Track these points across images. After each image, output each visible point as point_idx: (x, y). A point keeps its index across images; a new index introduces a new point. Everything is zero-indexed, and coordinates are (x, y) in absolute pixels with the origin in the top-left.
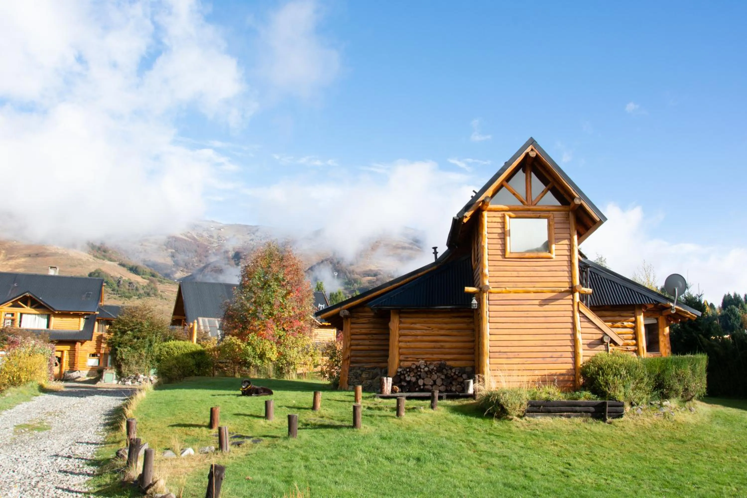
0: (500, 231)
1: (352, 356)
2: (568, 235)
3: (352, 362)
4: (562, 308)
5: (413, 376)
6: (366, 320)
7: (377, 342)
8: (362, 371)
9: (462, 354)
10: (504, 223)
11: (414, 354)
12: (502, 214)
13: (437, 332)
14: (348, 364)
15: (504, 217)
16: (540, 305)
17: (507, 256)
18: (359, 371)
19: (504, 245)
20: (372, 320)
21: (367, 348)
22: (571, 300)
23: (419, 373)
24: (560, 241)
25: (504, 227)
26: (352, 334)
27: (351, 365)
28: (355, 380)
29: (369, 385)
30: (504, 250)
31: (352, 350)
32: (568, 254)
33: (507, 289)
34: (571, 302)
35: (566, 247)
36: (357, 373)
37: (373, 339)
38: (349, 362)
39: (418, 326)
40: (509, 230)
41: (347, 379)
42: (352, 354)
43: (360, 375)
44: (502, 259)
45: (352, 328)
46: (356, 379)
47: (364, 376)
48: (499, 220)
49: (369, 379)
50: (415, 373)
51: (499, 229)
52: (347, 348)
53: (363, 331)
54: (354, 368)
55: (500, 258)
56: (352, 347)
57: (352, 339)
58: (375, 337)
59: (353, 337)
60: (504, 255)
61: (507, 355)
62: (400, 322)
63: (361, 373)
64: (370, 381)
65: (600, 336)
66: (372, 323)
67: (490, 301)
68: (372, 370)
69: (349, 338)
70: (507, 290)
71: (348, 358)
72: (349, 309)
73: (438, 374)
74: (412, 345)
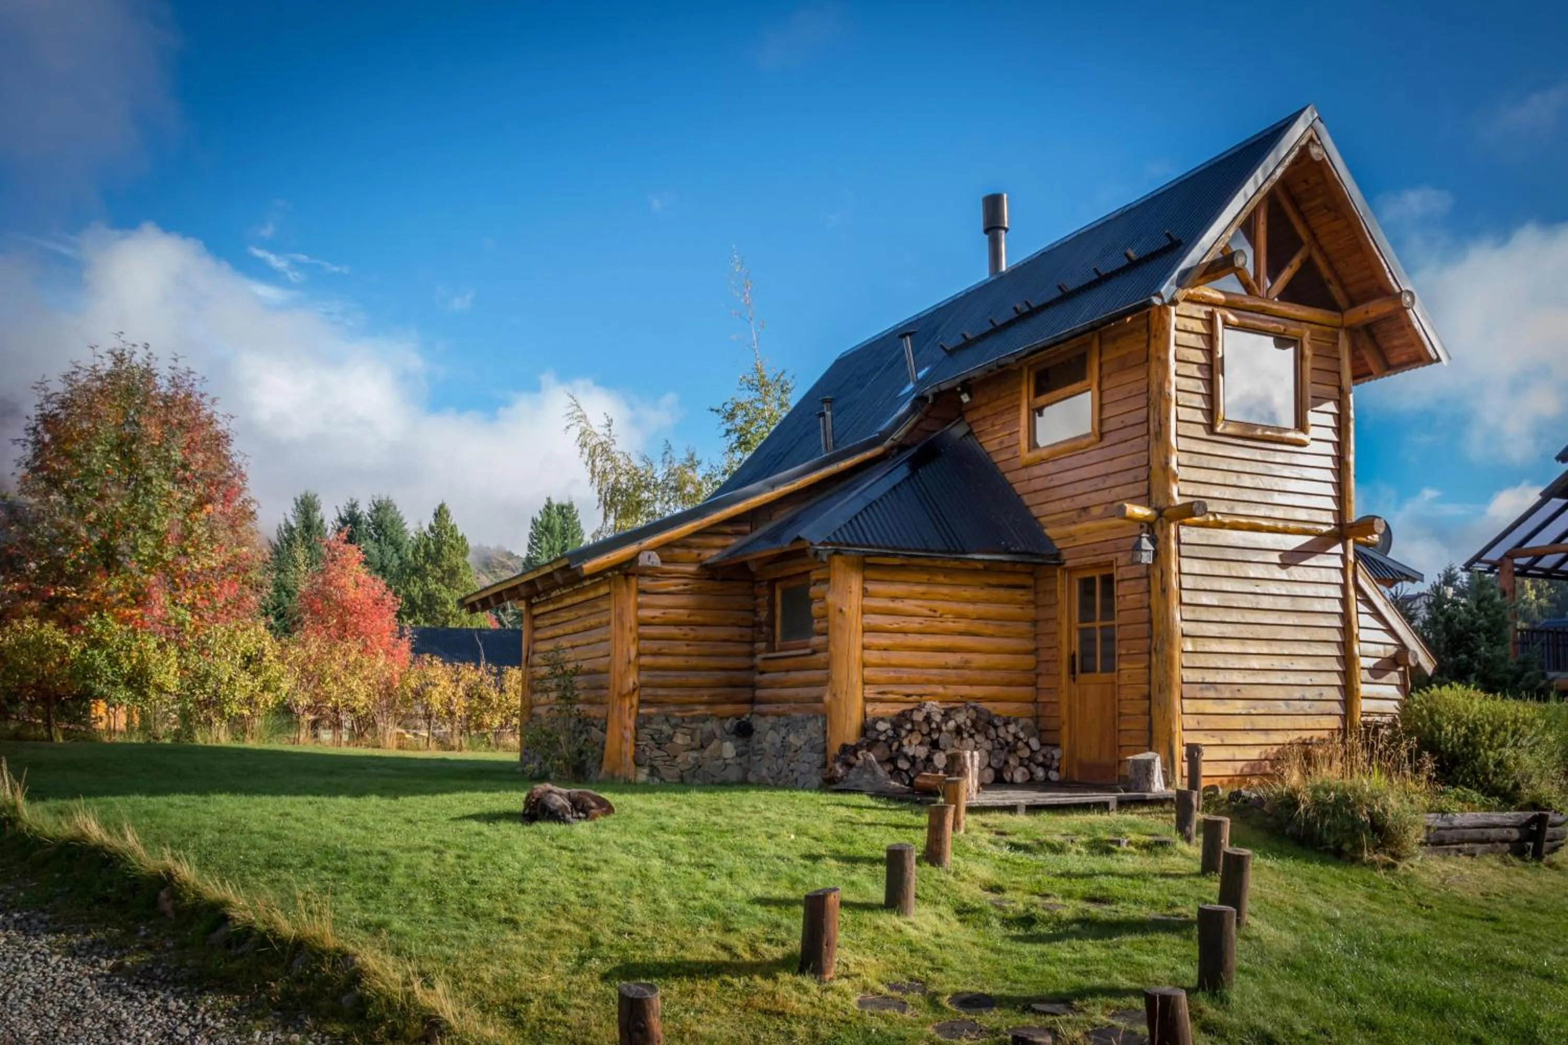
0: (1201, 358)
1: (642, 686)
2: (1336, 390)
3: (642, 702)
4: (1324, 575)
5: (921, 744)
6: (676, 585)
7: (706, 648)
8: (675, 726)
9: (1009, 684)
10: (1211, 338)
11: (898, 682)
12: (1206, 312)
13: (950, 625)
14: (632, 706)
15: (1210, 321)
16: (1283, 565)
17: (1219, 429)
18: (665, 728)
19: (1212, 397)
20: (693, 585)
21: (680, 661)
22: (1338, 558)
23: (935, 736)
24: (1319, 405)
25: (1210, 351)
26: (642, 623)
27: (641, 711)
28: (657, 753)
29: (694, 766)
30: (1211, 412)
31: (641, 668)
32: (1334, 438)
33: (1219, 517)
34: (1338, 562)
35: (1330, 421)
36: (661, 732)
37: (695, 639)
38: (635, 701)
39: (909, 605)
40: (1223, 357)
41: (633, 749)
42: (643, 679)
43: (670, 738)
44: (1204, 436)
45: (640, 606)
46: (659, 748)
47: (680, 740)
48: (1199, 327)
49: (693, 749)
50: (923, 735)
51: (1200, 353)
52: (629, 662)
53: (674, 614)
54: (649, 719)
55: (1201, 432)
56: (644, 660)
57: (641, 637)
58: (702, 632)
59: (642, 630)
60: (1210, 428)
61: (1216, 690)
62: (865, 593)
63: (671, 732)
64: (694, 754)
65: (1392, 650)
66: (692, 592)
67: (1182, 547)
68: (701, 725)
69: (634, 634)
70: (1216, 520)
71: (634, 690)
72: (662, 548)
73: (977, 737)
74: (895, 657)
